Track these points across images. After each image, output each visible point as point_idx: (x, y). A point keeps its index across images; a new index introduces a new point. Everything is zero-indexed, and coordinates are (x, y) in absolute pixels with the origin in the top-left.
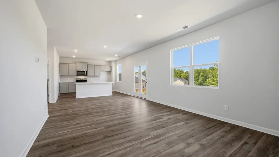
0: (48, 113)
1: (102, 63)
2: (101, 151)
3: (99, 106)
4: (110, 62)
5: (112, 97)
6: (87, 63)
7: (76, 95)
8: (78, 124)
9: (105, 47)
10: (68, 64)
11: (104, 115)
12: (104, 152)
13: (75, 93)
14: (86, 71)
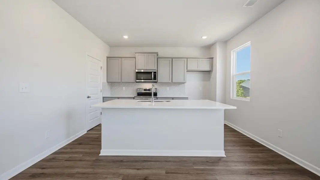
10: (122, 58)
14: (155, 73)
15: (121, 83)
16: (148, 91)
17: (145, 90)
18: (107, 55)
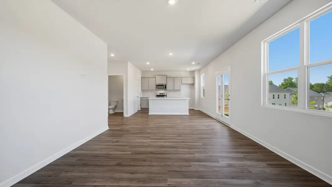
0: (108, 127)
1: (183, 74)
2: (94, 180)
3: (158, 126)
4: (193, 72)
5: (188, 117)
6: (166, 75)
7: (149, 111)
8: (117, 142)
9: (171, 54)
10: (149, 78)
11: (149, 137)
12: (95, 182)
13: (149, 108)
14: (165, 85)
15: (148, 90)
16: (162, 95)
17: (160, 94)
18: (141, 77)
